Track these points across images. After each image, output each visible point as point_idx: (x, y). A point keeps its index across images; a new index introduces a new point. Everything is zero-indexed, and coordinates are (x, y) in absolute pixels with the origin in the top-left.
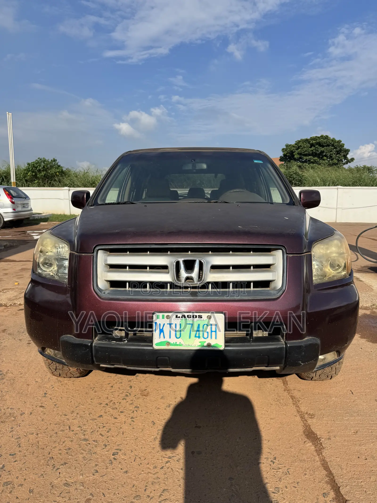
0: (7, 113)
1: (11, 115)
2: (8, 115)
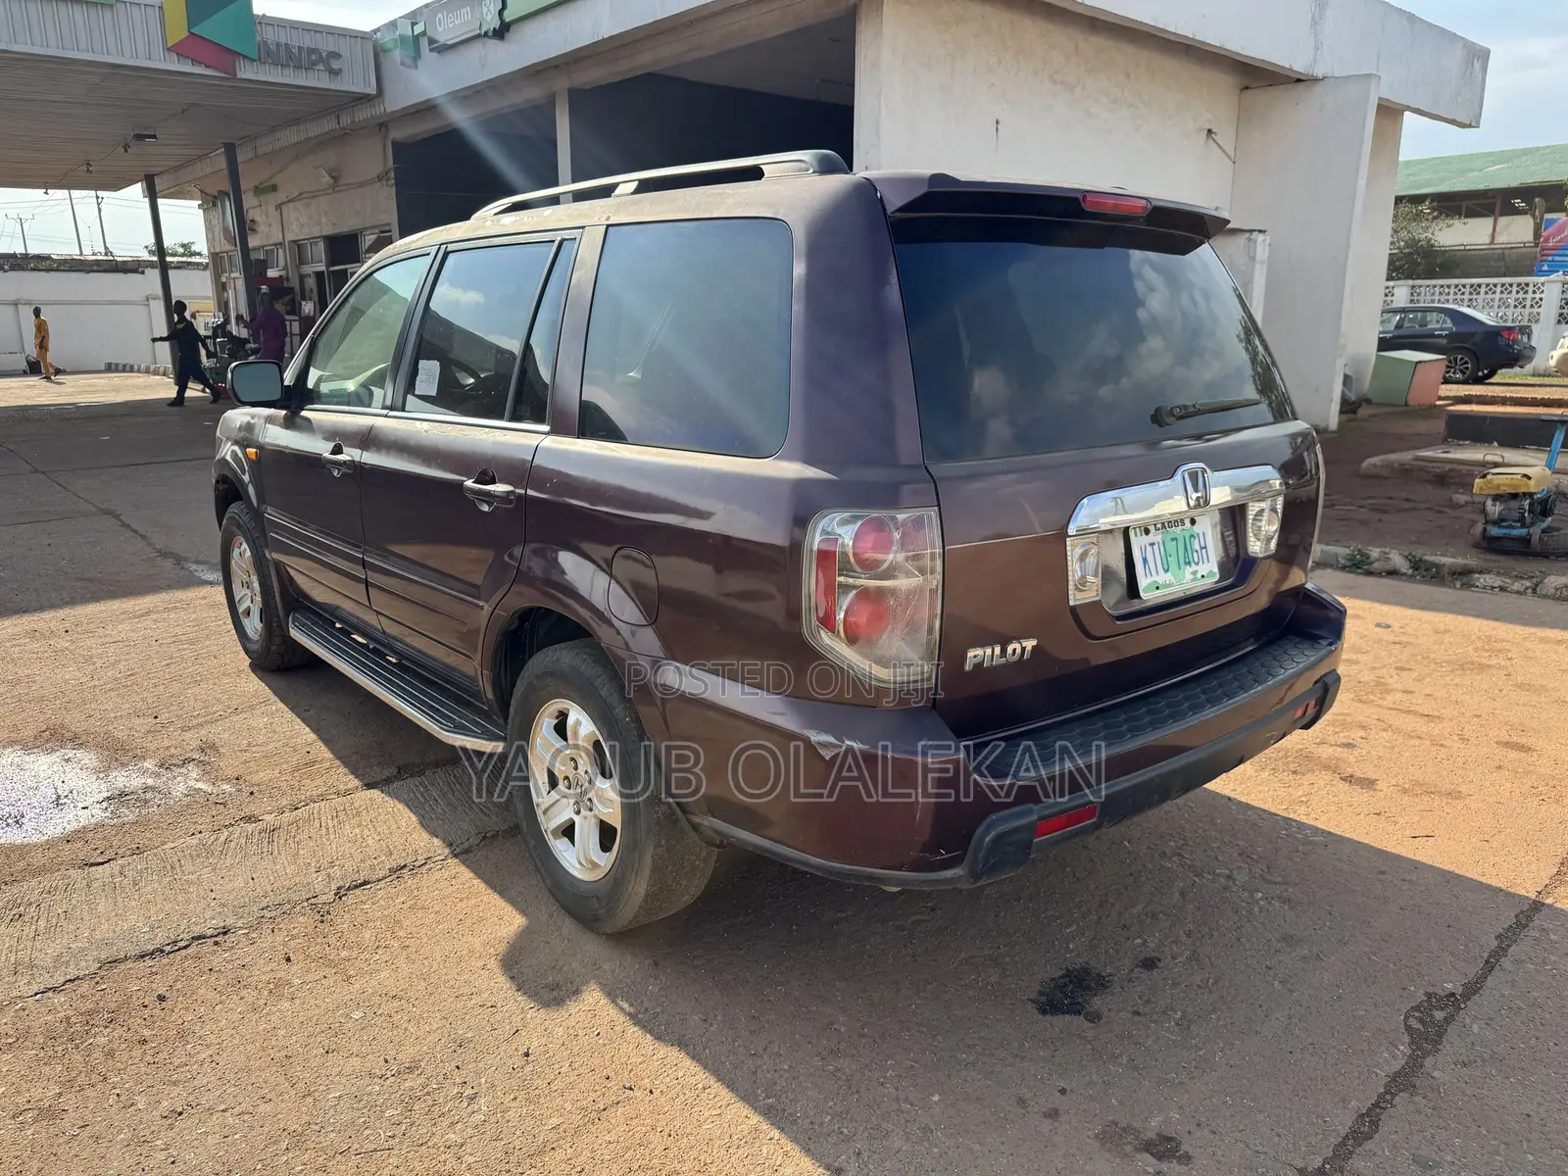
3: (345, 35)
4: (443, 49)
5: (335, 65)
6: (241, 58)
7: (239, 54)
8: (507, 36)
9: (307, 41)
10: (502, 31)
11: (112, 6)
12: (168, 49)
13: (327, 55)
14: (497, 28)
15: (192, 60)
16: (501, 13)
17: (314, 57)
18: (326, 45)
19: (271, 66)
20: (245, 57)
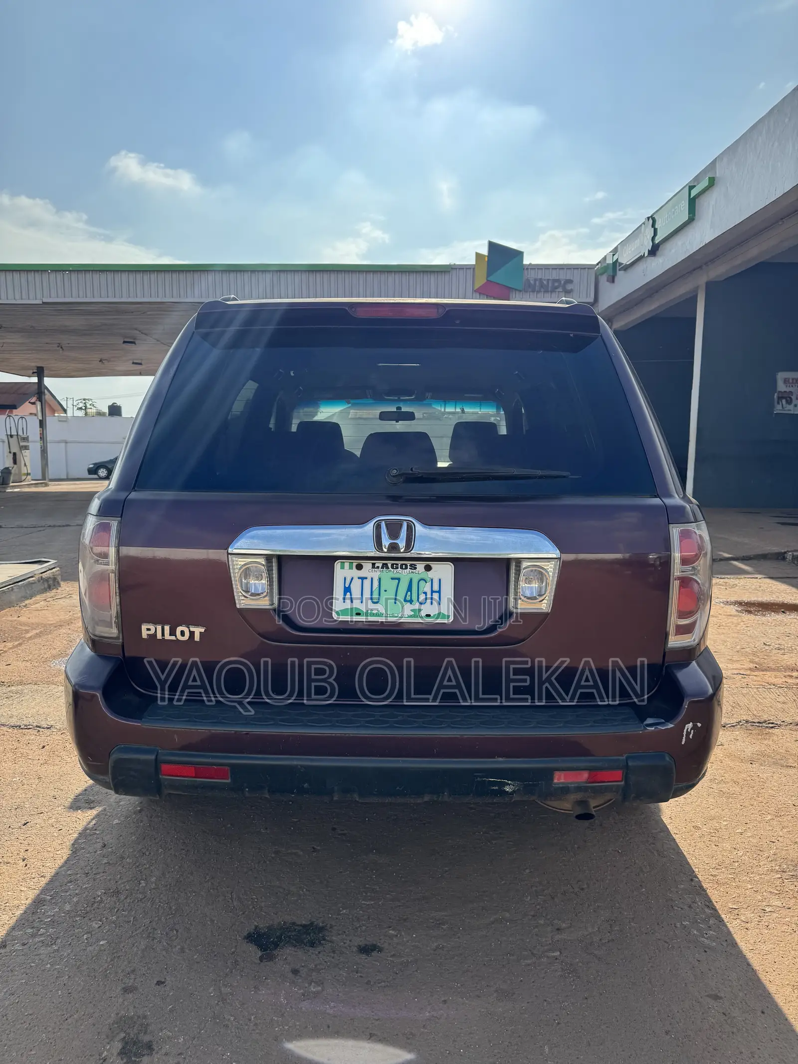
3: (578, 268)
4: (626, 268)
5: (569, 287)
6: (514, 290)
7: (513, 288)
8: (658, 253)
9: (554, 275)
10: (654, 251)
11: (449, 271)
12: (475, 291)
13: (565, 282)
14: (650, 249)
15: (487, 296)
16: (653, 239)
17: (556, 284)
18: (563, 276)
19: (531, 293)
20: (516, 290)
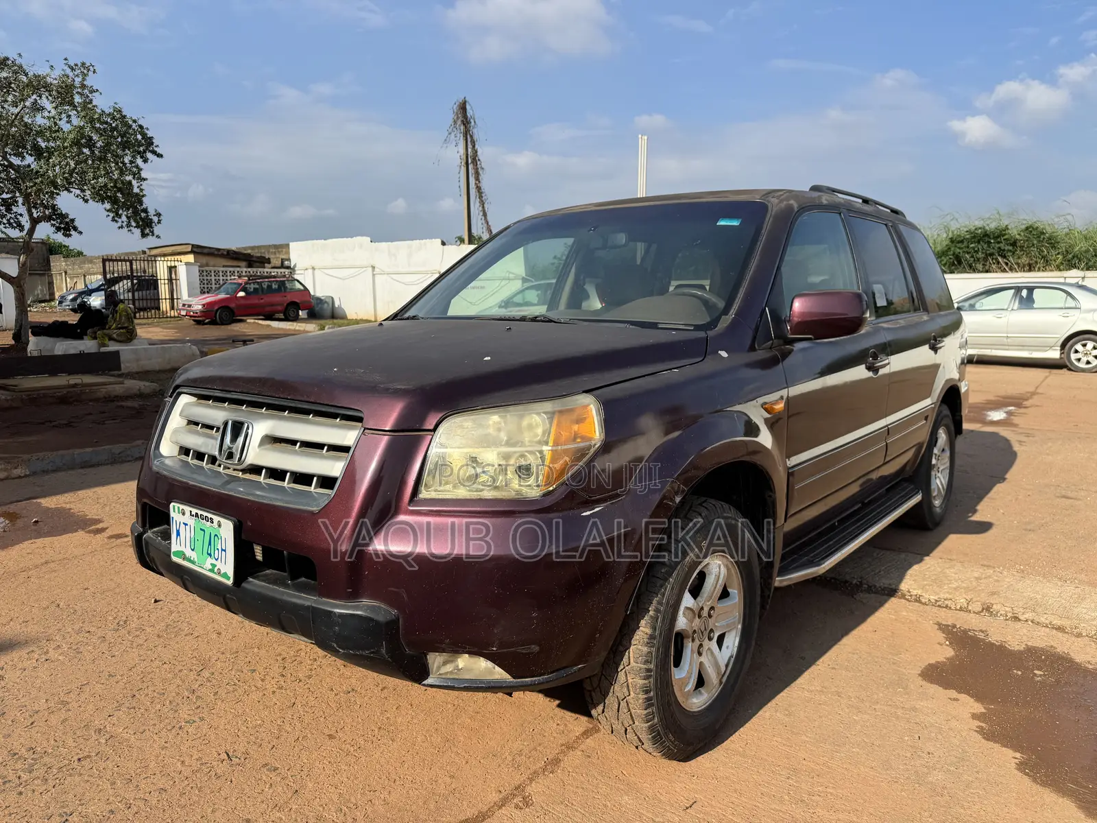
0: (640, 136)
1: (646, 141)
2: (640, 140)
